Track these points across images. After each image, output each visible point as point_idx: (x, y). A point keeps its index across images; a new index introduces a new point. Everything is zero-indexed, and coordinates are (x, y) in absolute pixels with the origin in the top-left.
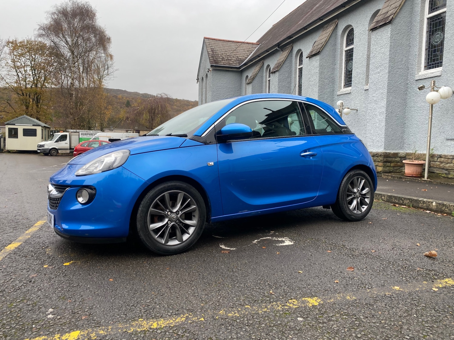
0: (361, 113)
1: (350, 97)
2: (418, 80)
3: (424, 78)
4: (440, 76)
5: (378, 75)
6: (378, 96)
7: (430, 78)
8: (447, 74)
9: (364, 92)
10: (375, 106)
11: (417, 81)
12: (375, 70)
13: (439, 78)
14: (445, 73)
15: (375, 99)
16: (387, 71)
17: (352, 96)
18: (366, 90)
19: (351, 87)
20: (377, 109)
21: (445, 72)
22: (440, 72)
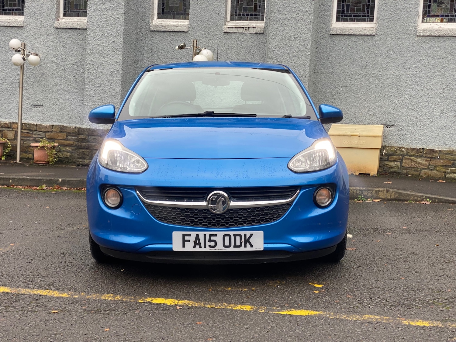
0: (48, 65)
1: (22, 34)
2: (154, 31)
3: (164, 30)
4: (186, 32)
5: (106, 13)
6: (107, 46)
7: (173, 32)
8: (196, 31)
9: (53, 30)
10: (101, 60)
11: (153, 33)
12: (99, 3)
13: (184, 35)
14: (193, 30)
15: (100, 48)
16: (122, 11)
17: (26, 34)
18: (57, 28)
19: (23, 16)
20: (105, 64)
21: (193, 28)
22: (187, 27)
